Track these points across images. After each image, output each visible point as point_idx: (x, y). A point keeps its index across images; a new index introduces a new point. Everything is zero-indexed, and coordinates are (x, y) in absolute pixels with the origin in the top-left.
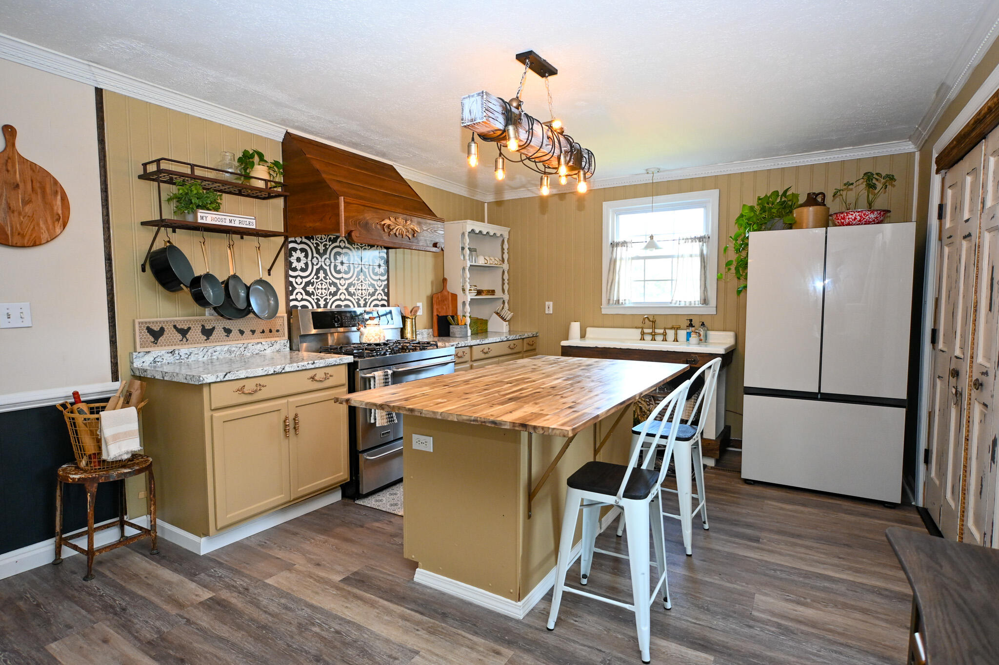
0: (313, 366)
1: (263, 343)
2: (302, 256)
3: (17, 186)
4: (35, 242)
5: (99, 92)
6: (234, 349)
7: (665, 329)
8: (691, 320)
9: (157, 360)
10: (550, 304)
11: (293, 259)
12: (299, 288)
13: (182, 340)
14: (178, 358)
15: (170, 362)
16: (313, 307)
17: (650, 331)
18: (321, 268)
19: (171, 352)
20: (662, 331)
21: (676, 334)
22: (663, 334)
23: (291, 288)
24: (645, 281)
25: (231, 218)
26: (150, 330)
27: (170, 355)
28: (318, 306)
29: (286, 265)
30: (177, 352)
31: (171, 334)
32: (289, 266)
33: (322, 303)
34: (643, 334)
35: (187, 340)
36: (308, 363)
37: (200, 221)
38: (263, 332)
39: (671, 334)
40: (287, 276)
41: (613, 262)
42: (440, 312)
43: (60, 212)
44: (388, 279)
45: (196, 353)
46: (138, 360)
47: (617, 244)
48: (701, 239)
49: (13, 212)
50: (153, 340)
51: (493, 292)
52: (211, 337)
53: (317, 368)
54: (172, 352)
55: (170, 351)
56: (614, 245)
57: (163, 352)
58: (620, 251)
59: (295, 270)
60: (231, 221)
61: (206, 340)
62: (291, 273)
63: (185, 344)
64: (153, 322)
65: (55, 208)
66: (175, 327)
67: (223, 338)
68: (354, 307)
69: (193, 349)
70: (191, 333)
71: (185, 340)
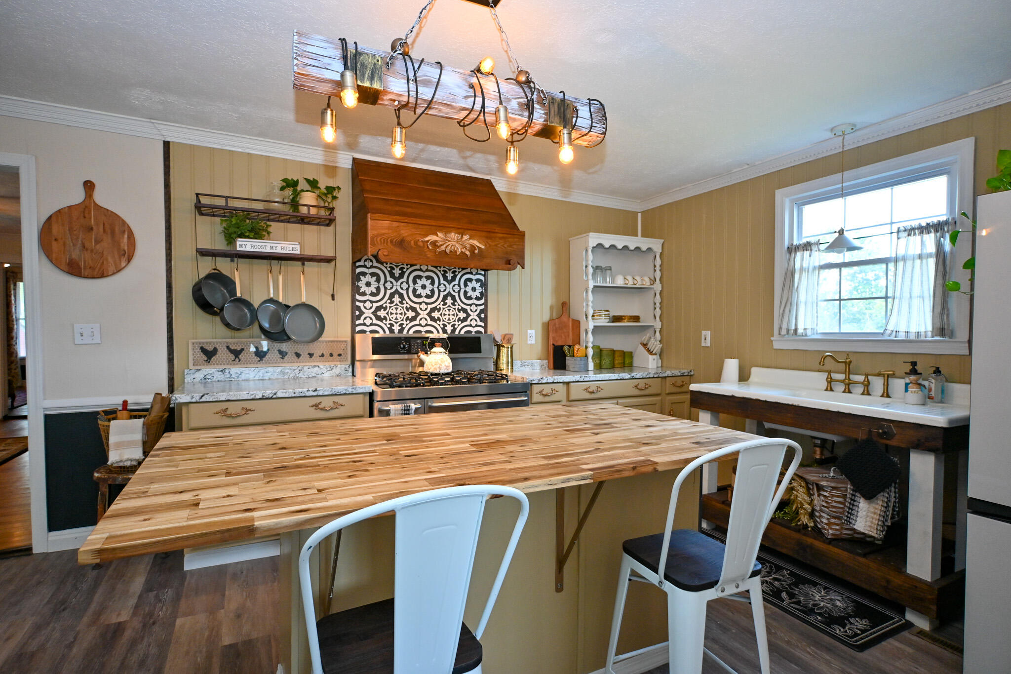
0: (315, 394)
1: (320, 366)
2: (373, 280)
3: (92, 229)
4: (103, 274)
5: (167, 145)
6: (287, 371)
7: (867, 375)
8: (914, 364)
9: (208, 377)
10: (707, 334)
11: (362, 284)
12: (368, 313)
13: (234, 360)
14: (228, 376)
15: (220, 380)
16: (385, 332)
17: (841, 377)
18: (397, 292)
19: (222, 371)
20: (861, 378)
21: (887, 386)
22: (862, 383)
23: (357, 313)
24: (840, 300)
25: (272, 245)
26: (203, 350)
27: (220, 373)
28: (391, 331)
29: (353, 290)
30: (227, 371)
31: (224, 354)
32: (356, 290)
33: (396, 328)
34: (830, 381)
35: (240, 360)
36: (308, 390)
37: (238, 249)
38: (323, 355)
39: (877, 384)
40: (354, 300)
41: (790, 274)
42: (557, 342)
43: (126, 248)
44: (486, 304)
45: (247, 372)
46: (189, 376)
47: (798, 248)
48: (938, 227)
49: (87, 250)
50: (206, 359)
51: (636, 319)
52: (264, 359)
54: (223, 371)
55: (221, 370)
56: (792, 249)
57: (213, 370)
58: (802, 260)
59: (364, 294)
60: (272, 248)
61: (259, 361)
62: (358, 297)
63: (237, 364)
64: (207, 343)
65: (122, 245)
66: (228, 347)
67: (277, 360)
69: (244, 369)
70: (244, 354)
71: (237, 360)
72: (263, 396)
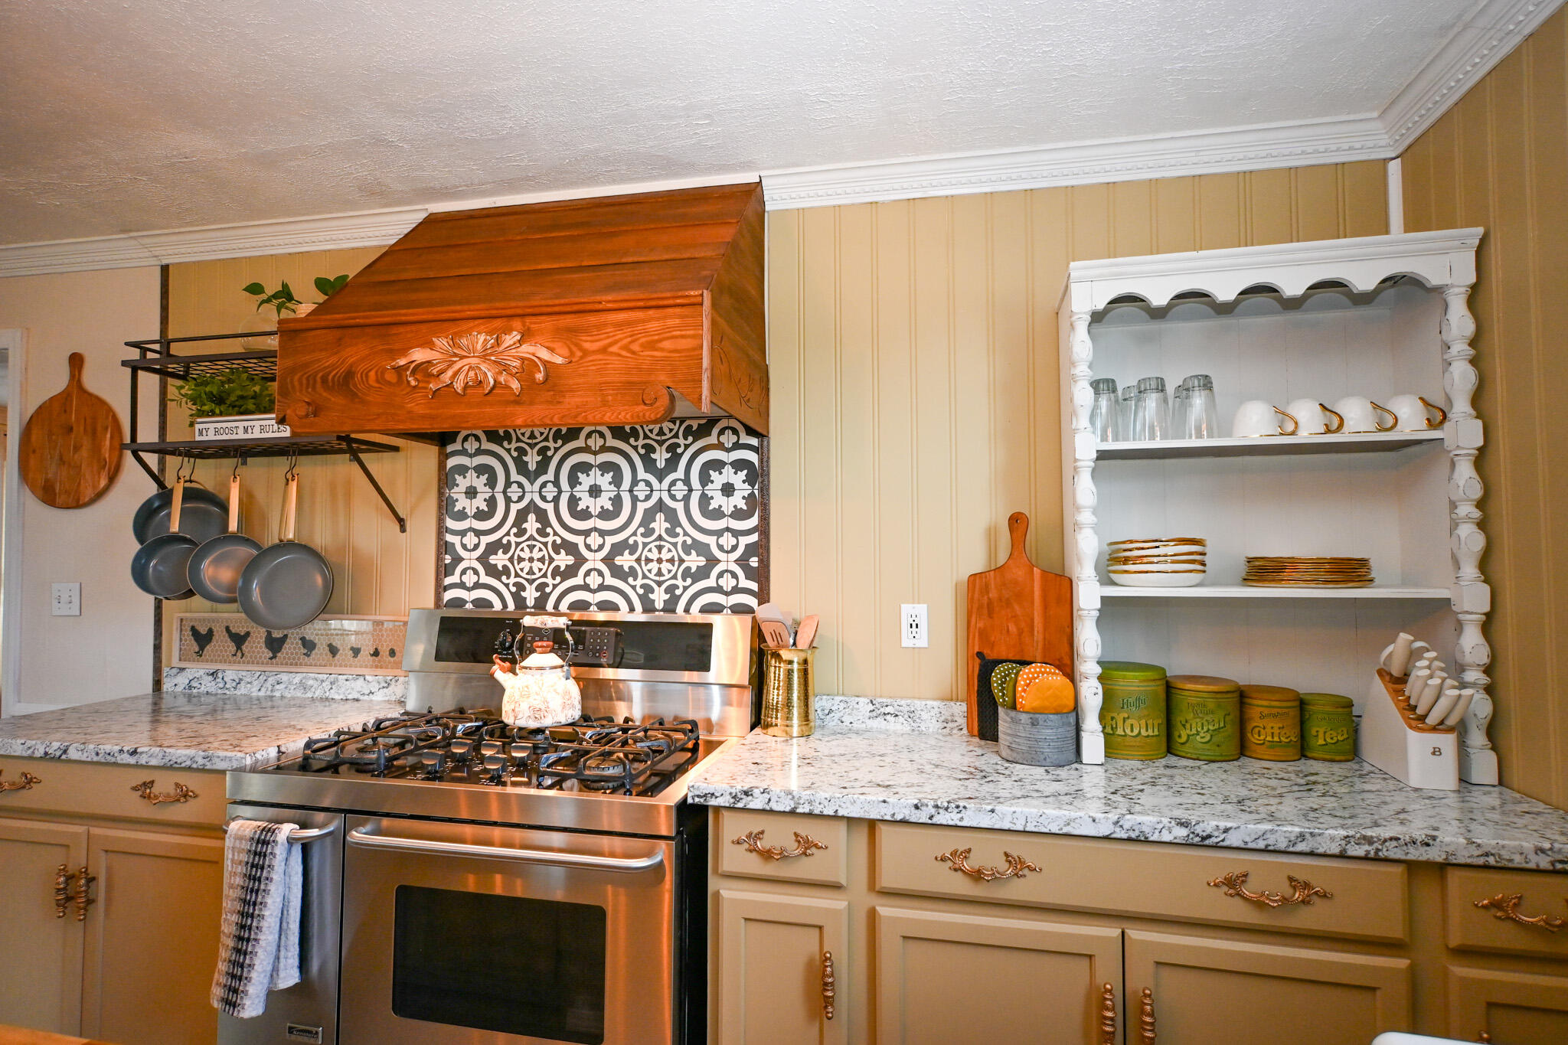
0: (132, 760)
1: (367, 677)
2: (480, 483)
3: (71, 429)
4: (78, 500)
5: (164, 271)
9: (194, 684)
11: (458, 493)
12: (470, 559)
13: (235, 655)
14: (221, 685)
15: (210, 691)
16: (505, 606)
18: (532, 507)
19: (212, 674)
23: (448, 559)
25: (246, 424)
26: (195, 632)
27: (210, 678)
28: (521, 603)
29: (440, 507)
30: (220, 675)
31: (222, 641)
32: (445, 506)
33: (533, 595)
35: (243, 655)
37: (198, 438)
38: (376, 653)
40: (442, 529)
43: (107, 456)
44: (764, 529)
45: (249, 680)
46: (169, 680)
49: (64, 464)
50: (197, 649)
52: (279, 655)
53: (142, 766)
54: (214, 674)
55: (212, 671)
57: (201, 672)
59: (462, 516)
60: (246, 430)
61: (271, 659)
62: (450, 523)
63: (239, 663)
64: (200, 620)
65: (103, 451)
66: (228, 629)
67: (299, 659)
68: (632, 609)
69: (244, 673)
70: (250, 642)
71: (239, 654)
72: (46, 753)
